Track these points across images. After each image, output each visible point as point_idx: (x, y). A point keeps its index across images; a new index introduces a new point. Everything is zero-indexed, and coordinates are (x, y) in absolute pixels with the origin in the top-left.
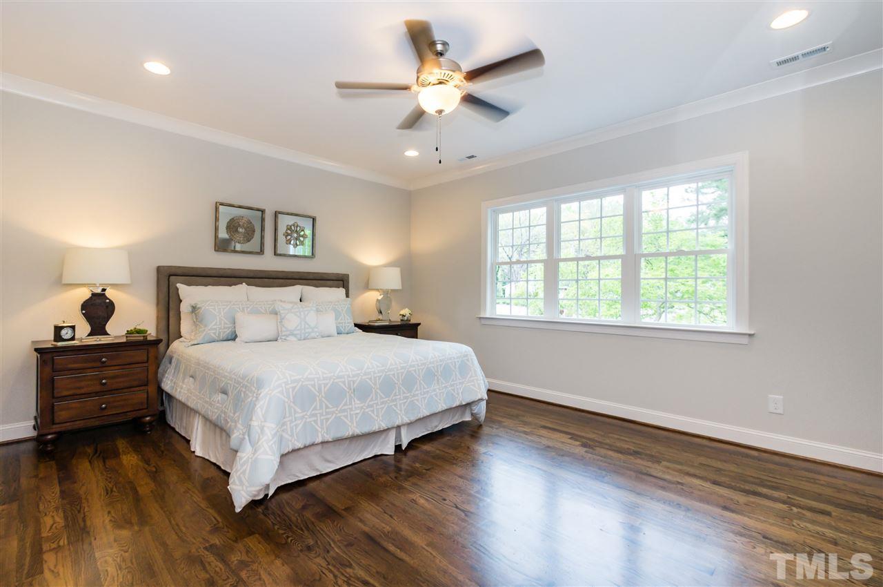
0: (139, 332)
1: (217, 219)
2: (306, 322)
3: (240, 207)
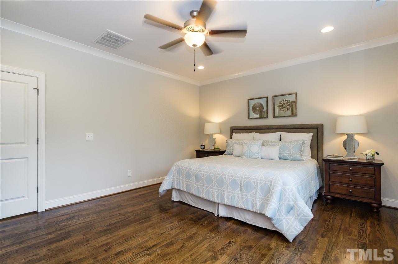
0: (218, 149)
1: (249, 106)
2: (250, 150)
3: (256, 99)
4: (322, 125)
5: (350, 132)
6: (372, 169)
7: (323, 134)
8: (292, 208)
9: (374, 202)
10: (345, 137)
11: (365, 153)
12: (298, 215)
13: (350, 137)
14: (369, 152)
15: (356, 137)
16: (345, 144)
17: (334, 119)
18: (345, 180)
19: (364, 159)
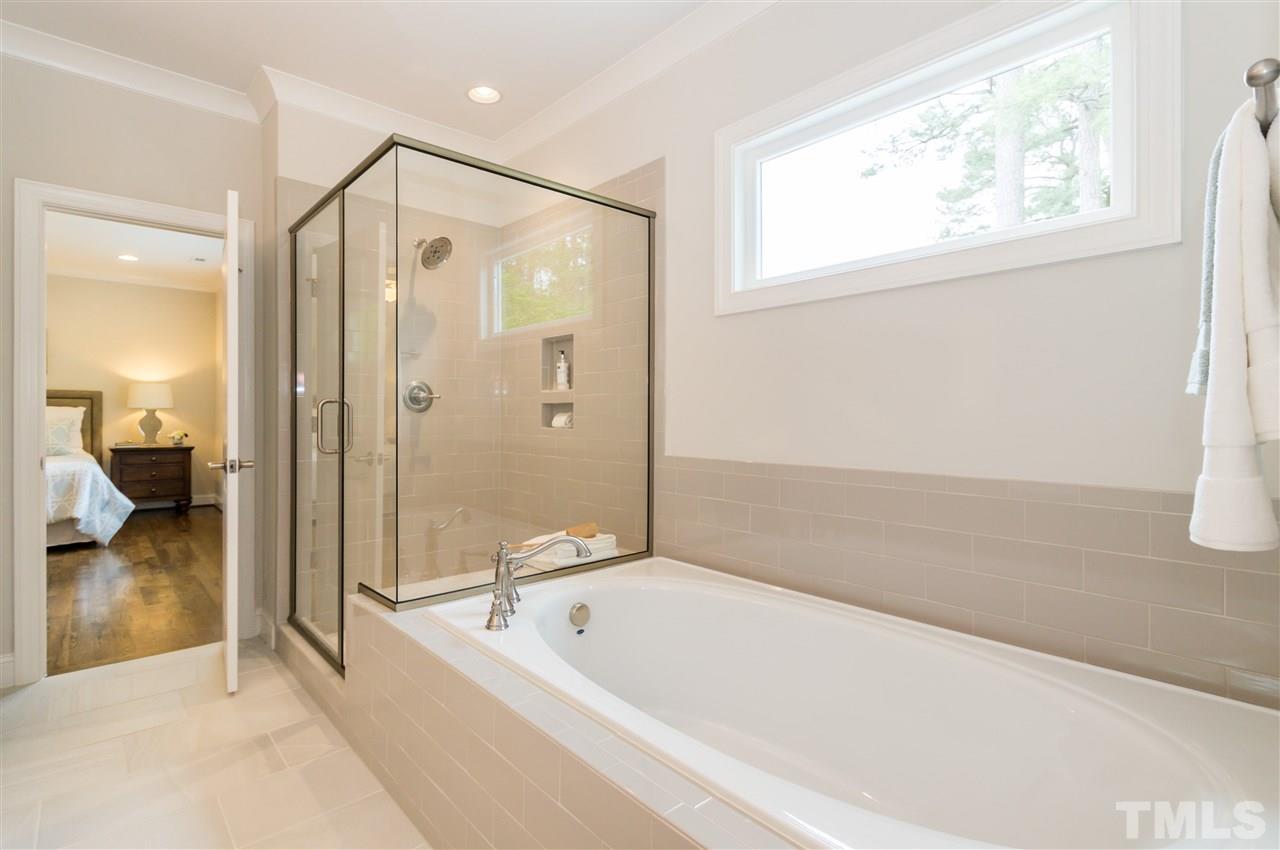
4: (100, 395)
5: (151, 407)
6: (178, 457)
7: (101, 410)
8: (108, 503)
9: (181, 498)
10: (144, 414)
11: (172, 435)
12: (116, 509)
13: (151, 413)
14: (177, 434)
15: (158, 414)
16: (142, 423)
17: (125, 387)
18: (146, 476)
19: (170, 444)
